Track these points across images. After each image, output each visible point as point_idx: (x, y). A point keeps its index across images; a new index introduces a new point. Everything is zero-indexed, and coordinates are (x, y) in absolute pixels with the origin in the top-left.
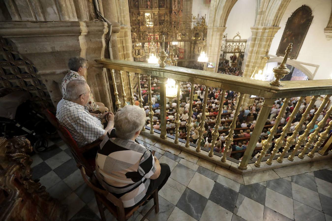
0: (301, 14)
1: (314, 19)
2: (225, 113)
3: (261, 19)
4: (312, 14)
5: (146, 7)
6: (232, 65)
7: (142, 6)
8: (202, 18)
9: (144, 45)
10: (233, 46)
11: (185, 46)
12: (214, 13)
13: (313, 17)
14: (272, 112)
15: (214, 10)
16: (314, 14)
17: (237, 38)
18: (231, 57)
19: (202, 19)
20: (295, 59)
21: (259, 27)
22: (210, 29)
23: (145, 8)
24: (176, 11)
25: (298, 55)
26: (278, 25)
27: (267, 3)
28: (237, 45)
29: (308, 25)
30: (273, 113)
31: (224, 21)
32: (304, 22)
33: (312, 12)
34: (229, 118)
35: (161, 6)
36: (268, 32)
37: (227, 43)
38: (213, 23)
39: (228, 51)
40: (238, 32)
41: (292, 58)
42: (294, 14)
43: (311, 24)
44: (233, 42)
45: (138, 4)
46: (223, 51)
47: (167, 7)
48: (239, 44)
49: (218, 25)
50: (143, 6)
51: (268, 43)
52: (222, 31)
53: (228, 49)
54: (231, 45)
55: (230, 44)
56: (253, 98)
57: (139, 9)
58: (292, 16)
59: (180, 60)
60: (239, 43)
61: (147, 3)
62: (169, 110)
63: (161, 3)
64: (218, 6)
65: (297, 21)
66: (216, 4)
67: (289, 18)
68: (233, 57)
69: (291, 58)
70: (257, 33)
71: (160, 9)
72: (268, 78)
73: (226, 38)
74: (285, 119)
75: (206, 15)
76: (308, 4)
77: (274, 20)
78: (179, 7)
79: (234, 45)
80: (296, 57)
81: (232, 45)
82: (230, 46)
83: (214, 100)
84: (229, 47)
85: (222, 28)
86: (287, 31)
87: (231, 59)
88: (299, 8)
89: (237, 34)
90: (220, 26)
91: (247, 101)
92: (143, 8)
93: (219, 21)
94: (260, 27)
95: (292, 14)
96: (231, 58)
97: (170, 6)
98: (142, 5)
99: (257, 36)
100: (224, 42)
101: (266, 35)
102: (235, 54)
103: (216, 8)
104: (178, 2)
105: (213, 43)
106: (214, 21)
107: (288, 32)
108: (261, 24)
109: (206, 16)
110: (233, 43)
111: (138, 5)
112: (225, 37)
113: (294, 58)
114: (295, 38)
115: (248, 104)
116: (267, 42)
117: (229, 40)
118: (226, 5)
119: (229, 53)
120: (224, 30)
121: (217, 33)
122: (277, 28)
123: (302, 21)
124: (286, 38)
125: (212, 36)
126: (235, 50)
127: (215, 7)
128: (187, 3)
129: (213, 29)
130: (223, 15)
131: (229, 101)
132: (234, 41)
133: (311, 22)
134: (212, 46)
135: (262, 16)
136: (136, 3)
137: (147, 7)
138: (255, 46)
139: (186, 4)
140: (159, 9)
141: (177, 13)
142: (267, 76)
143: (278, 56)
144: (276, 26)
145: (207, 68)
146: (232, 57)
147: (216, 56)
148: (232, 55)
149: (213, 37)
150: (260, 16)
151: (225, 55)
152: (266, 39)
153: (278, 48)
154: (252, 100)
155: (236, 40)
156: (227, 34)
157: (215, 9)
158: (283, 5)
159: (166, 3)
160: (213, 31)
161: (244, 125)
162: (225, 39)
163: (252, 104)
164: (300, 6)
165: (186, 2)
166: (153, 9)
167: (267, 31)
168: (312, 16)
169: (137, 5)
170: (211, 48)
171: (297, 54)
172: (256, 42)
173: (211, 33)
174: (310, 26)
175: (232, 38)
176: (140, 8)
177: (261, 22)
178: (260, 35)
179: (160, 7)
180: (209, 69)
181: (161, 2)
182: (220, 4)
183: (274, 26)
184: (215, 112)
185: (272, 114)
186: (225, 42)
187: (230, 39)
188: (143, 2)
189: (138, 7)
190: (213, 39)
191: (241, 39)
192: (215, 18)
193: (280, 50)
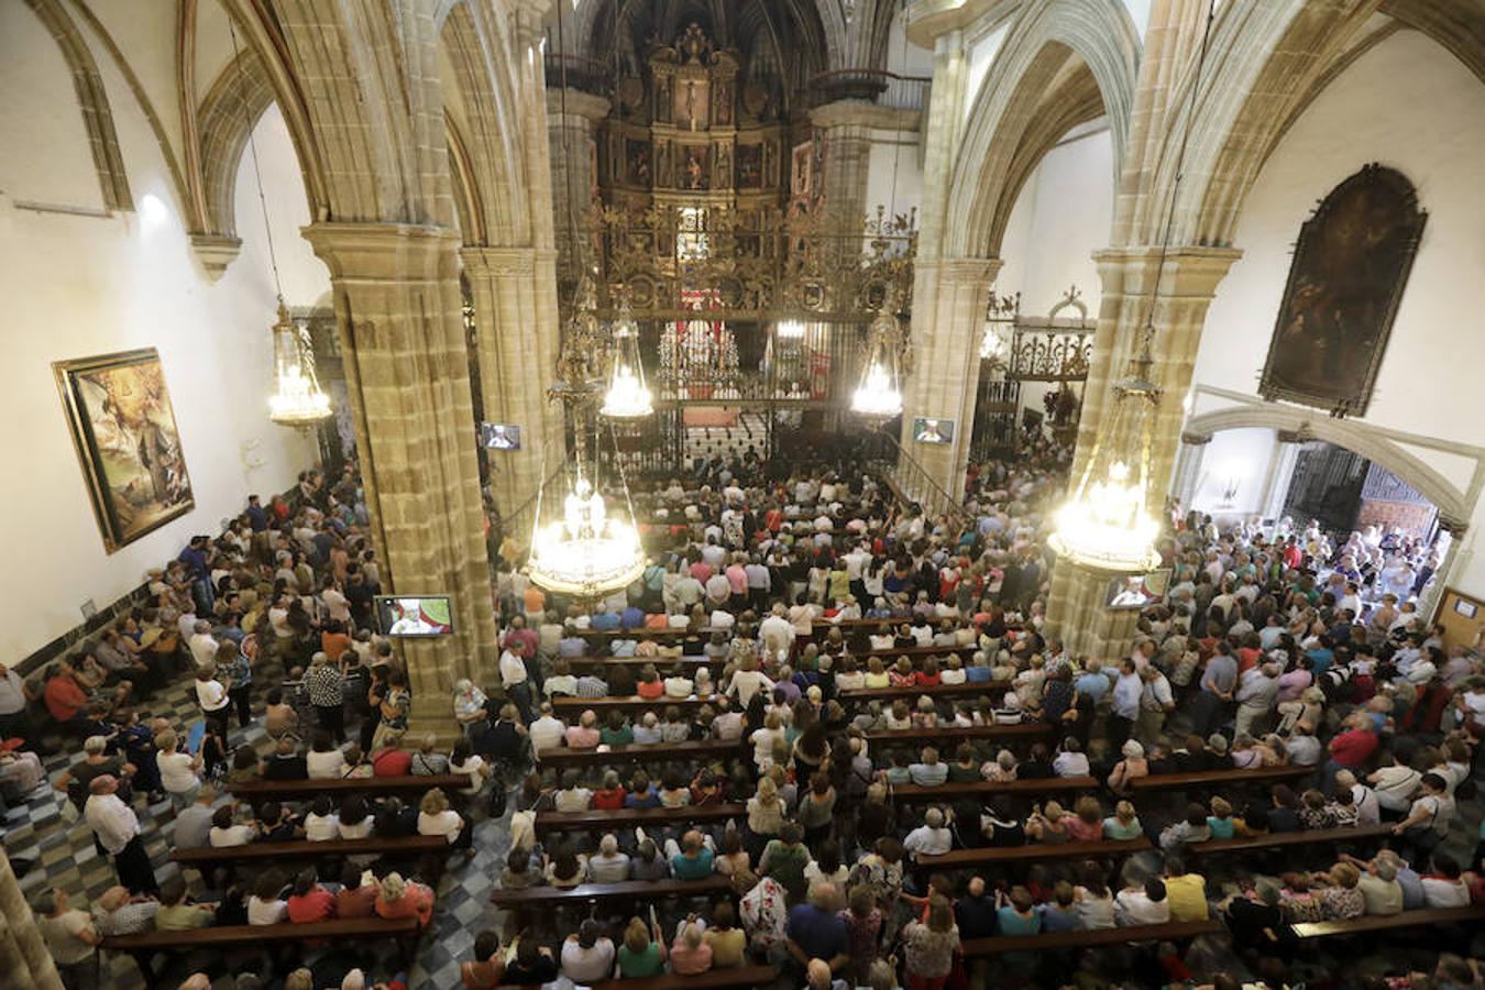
0: (1360, 201)
1: (1431, 223)
2: (977, 683)
3: (1138, 211)
4: (1416, 202)
5: (681, 184)
6: (1054, 435)
7: (665, 181)
8: (895, 221)
9: (663, 336)
10: (1050, 349)
11: (834, 343)
12: (941, 200)
13: (1425, 216)
14: (1242, 695)
15: (941, 187)
16: (1426, 202)
17: (1071, 313)
18: (1046, 400)
19: (897, 227)
20: (1357, 416)
21: (1129, 248)
22: (925, 266)
23: (677, 187)
24: (805, 201)
25: (1369, 395)
26: (1224, 240)
27: (1157, 138)
28: (1070, 343)
29: (1405, 254)
30: (1251, 697)
31: (986, 232)
32: (1378, 239)
33: (1418, 194)
34: (993, 712)
35: (747, 180)
36: (1178, 271)
37: (1020, 335)
38: (936, 242)
39: (1025, 368)
40: (1073, 288)
41: (1343, 407)
42: (1328, 207)
43: (1421, 246)
44: (1051, 328)
45: (650, 171)
46: (1005, 369)
47: (768, 185)
48: (1081, 341)
49: (961, 251)
50: (669, 178)
51: (1184, 326)
52: (981, 274)
53: (1029, 358)
54: (1041, 345)
55: (1035, 340)
56: (1132, 609)
57: (650, 191)
58: (1318, 214)
59: (813, 404)
60: (1082, 337)
61: (690, 169)
62: (680, 648)
63: (745, 171)
64: (955, 170)
65: (1346, 236)
66: (949, 160)
67: (1305, 224)
68: (1060, 400)
69: (1337, 410)
70: (1122, 279)
71: (743, 191)
72: (1233, 501)
73: (1014, 311)
74: (1324, 745)
75: (914, 209)
76: (1389, 158)
77: (1199, 217)
78: (819, 185)
79: (1054, 345)
80: (1361, 405)
81: (1046, 345)
82: (1040, 349)
83: (930, 606)
84: (1029, 350)
85: (978, 261)
86: (1303, 280)
87: (1050, 410)
88: (1350, 178)
89: (1066, 294)
90: (969, 256)
91: (1099, 624)
92: (669, 187)
93: (963, 232)
94: (1134, 247)
95: (1316, 207)
96: (1051, 401)
97: (782, 183)
98: (666, 174)
99: (1122, 291)
100: (1009, 328)
101: (1168, 285)
102: (1066, 387)
103: (948, 175)
104: (813, 165)
105: (942, 330)
106: (944, 231)
107: (1310, 286)
108: (1141, 237)
109: (917, 215)
110: (1051, 337)
111: (647, 176)
112: (1008, 306)
113: (1351, 409)
114: (1342, 315)
115: (1103, 638)
116: (1175, 319)
117: (1031, 319)
118: (993, 165)
119: (1031, 377)
120: (990, 274)
121: (956, 286)
122: (1221, 252)
123: (1370, 237)
124: (1299, 313)
125: (937, 296)
126: (1065, 366)
127: (943, 171)
128: (842, 167)
129: (939, 266)
130: (981, 206)
131: (1009, 617)
132: (1054, 325)
133: (1419, 237)
134: (939, 341)
135: (1141, 196)
136: (638, 167)
137: (688, 185)
138: (1119, 338)
139: (838, 170)
140: (737, 193)
141: (808, 209)
142: (1228, 495)
143: (1267, 399)
144: (1216, 243)
145: (917, 447)
146: (1055, 396)
147: (959, 389)
148: (1055, 387)
149: (941, 302)
150: (1133, 196)
151: (1014, 386)
152: (1170, 304)
153: (1268, 363)
154: (1124, 617)
155: (1063, 319)
156: (1018, 295)
157: (947, 182)
158: (1239, 142)
159: (767, 168)
160: (939, 276)
161: (1072, 764)
162: (1010, 315)
163: (1129, 642)
164: (1355, 167)
165: (839, 162)
166: (712, 191)
167: (1170, 266)
168: (1420, 210)
169: (644, 174)
170: (932, 353)
171: (1365, 391)
172: (1123, 322)
173: (931, 285)
174: (1413, 256)
175: (1044, 313)
176: (655, 189)
177: (1136, 224)
178: (1139, 289)
179: (740, 183)
180: (927, 449)
181: (748, 167)
182: (965, 158)
183: (1203, 242)
184: (920, 674)
185: (1243, 702)
186: (1012, 330)
187: (1038, 318)
188: (669, 165)
189: (649, 185)
190: (941, 310)
191: (1088, 317)
192: (945, 218)
193: (1273, 372)
